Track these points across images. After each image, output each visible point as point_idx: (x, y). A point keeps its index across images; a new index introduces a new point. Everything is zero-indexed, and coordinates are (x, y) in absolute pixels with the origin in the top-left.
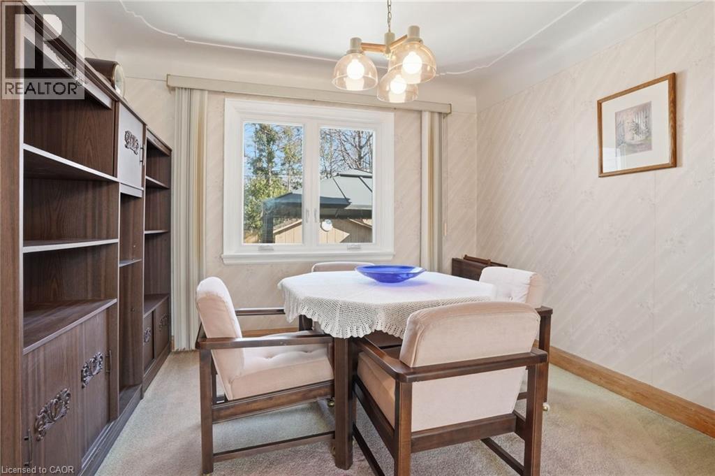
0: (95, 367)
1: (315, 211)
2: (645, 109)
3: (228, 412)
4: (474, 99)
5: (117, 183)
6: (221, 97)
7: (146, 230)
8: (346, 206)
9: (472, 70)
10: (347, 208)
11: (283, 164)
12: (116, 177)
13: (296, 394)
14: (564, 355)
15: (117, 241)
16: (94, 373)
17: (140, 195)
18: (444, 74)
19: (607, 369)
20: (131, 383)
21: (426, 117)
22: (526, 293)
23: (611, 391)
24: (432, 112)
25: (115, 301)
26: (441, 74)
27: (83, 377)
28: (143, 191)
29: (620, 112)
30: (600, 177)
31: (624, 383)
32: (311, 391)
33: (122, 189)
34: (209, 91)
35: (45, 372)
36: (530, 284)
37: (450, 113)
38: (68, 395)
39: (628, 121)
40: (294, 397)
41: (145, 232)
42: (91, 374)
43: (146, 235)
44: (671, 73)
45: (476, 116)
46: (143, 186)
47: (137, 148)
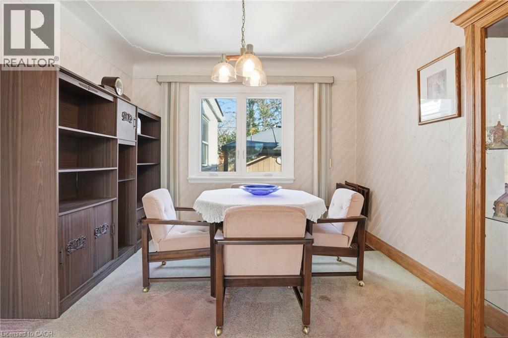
0: (103, 229)
1: (244, 152)
2: (443, 74)
3: (156, 257)
4: (354, 71)
5: (117, 139)
6: (187, 85)
7: (138, 163)
8: (275, 147)
9: (344, 53)
10: (275, 149)
11: (260, 119)
12: (116, 136)
13: (192, 252)
14: (399, 254)
15: (117, 168)
16: (103, 233)
17: (134, 144)
18: (326, 57)
19: (422, 265)
20: (130, 244)
21: (316, 86)
22: (349, 205)
23: (423, 281)
24: (320, 84)
25: (115, 199)
26: (324, 57)
27: (95, 233)
28: (136, 142)
29: (431, 77)
30: (419, 125)
31: (430, 275)
32: (200, 252)
33: (119, 142)
34: (180, 83)
35: (72, 226)
36: (351, 200)
37: (333, 83)
38: (85, 239)
39: (434, 84)
40: (190, 254)
41: (137, 164)
42: (100, 233)
43: (138, 166)
44: (457, 47)
45: (356, 82)
46: (136, 140)
47: (131, 120)
